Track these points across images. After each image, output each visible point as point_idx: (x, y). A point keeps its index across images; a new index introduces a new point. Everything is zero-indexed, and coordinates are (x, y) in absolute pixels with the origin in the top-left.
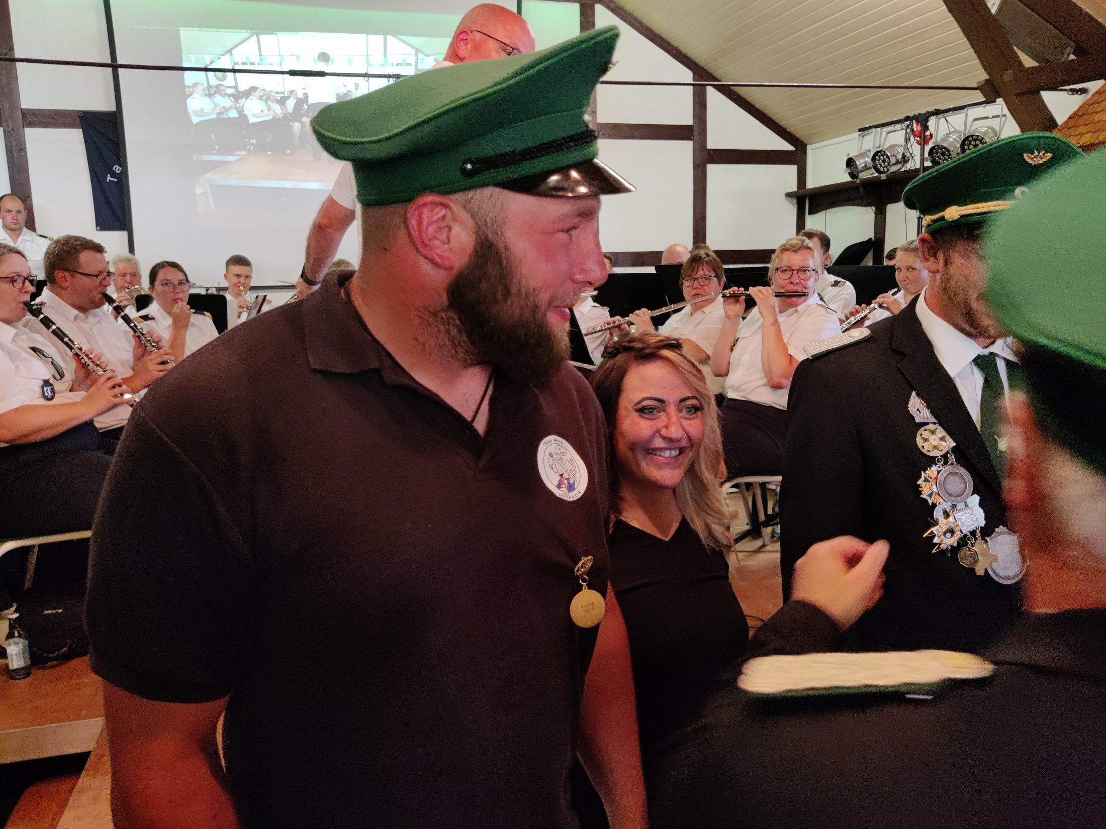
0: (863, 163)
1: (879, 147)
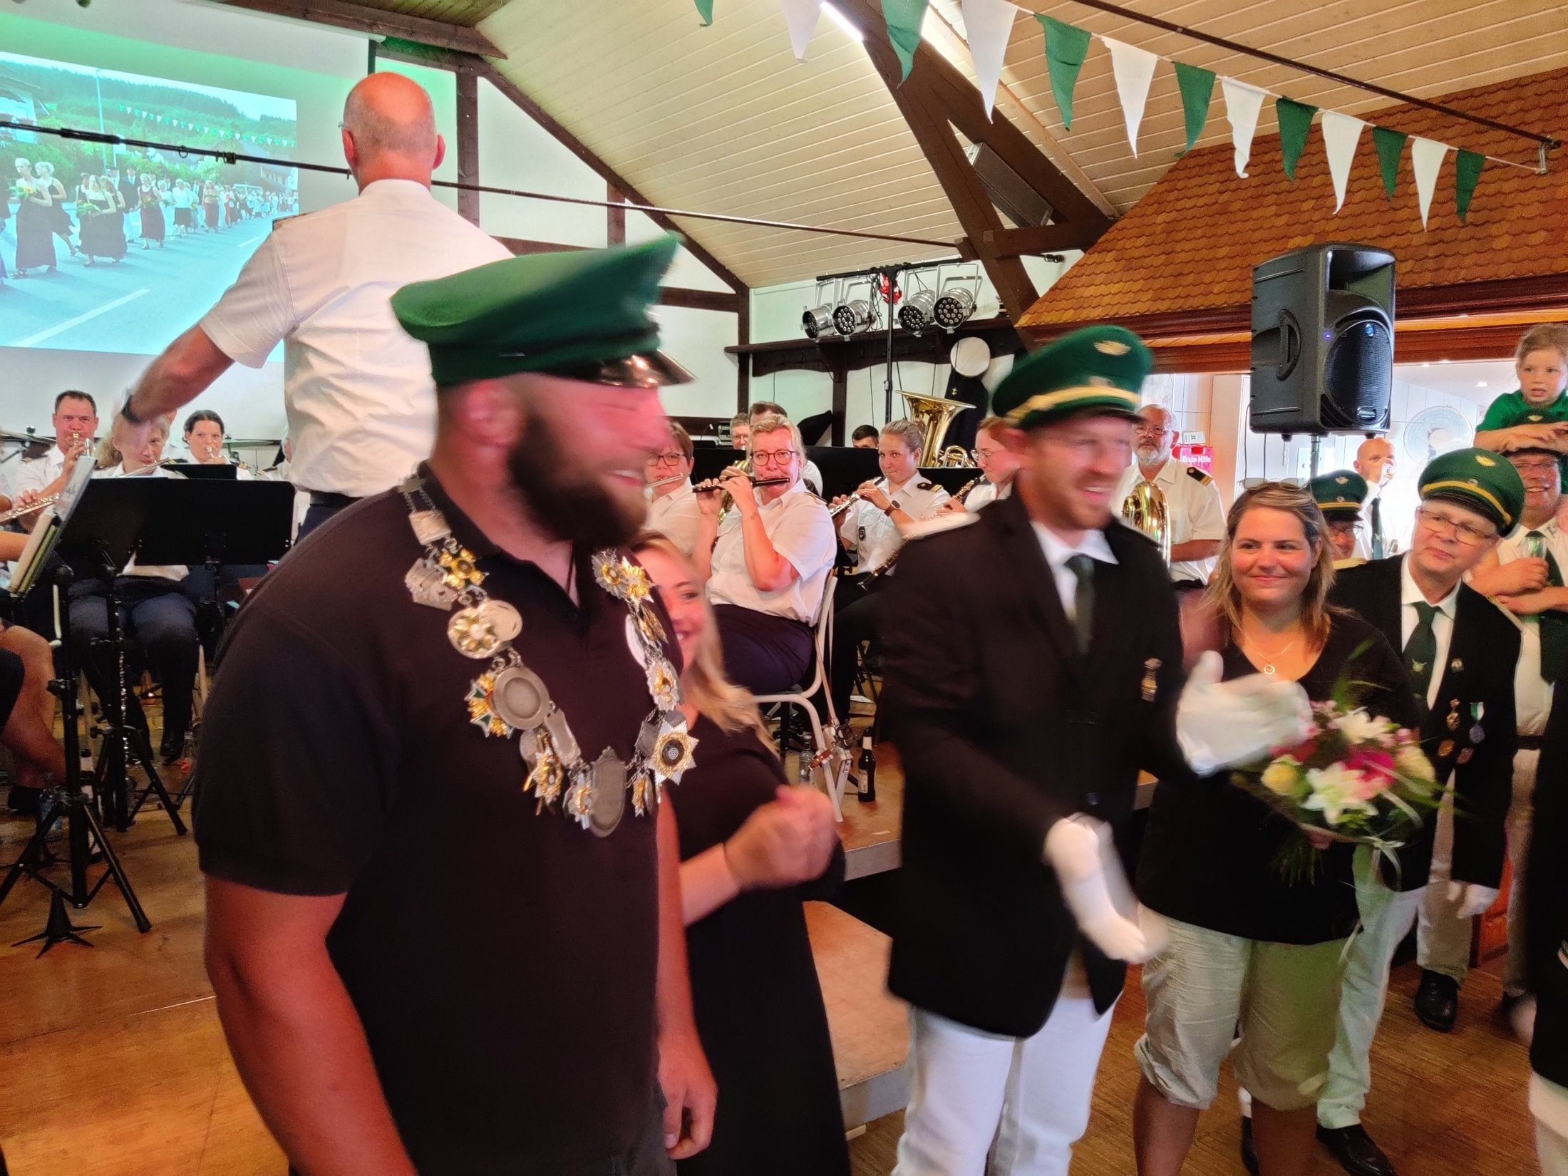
0: (823, 319)
1: (841, 302)
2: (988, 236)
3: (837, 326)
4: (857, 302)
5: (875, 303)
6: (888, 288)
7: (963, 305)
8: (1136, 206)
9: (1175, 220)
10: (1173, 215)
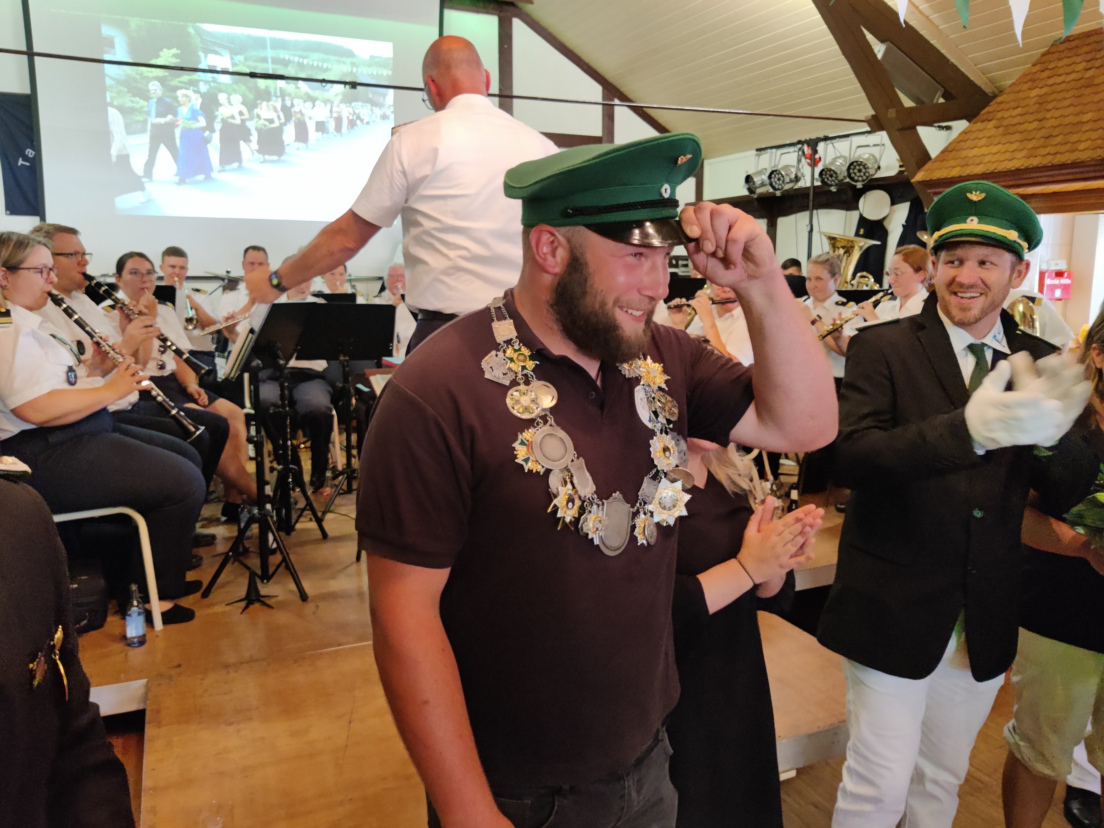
0: (761, 180)
1: (774, 167)
2: (892, 113)
3: (771, 184)
4: (786, 167)
5: (800, 166)
6: (811, 155)
7: (870, 166)
8: (1013, 84)
9: (1046, 94)
10: (1045, 90)
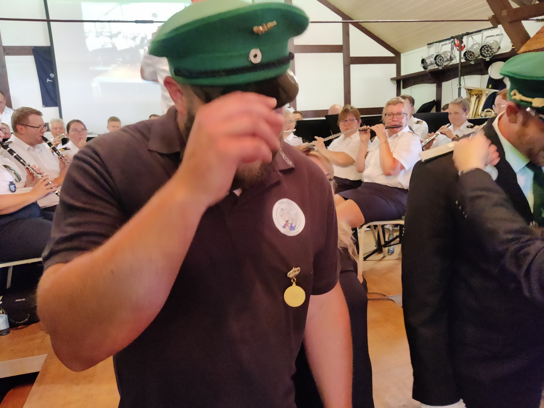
0: (429, 61)
1: (438, 53)
2: (504, 13)
3: (436, 63)
6: (459, 44)
